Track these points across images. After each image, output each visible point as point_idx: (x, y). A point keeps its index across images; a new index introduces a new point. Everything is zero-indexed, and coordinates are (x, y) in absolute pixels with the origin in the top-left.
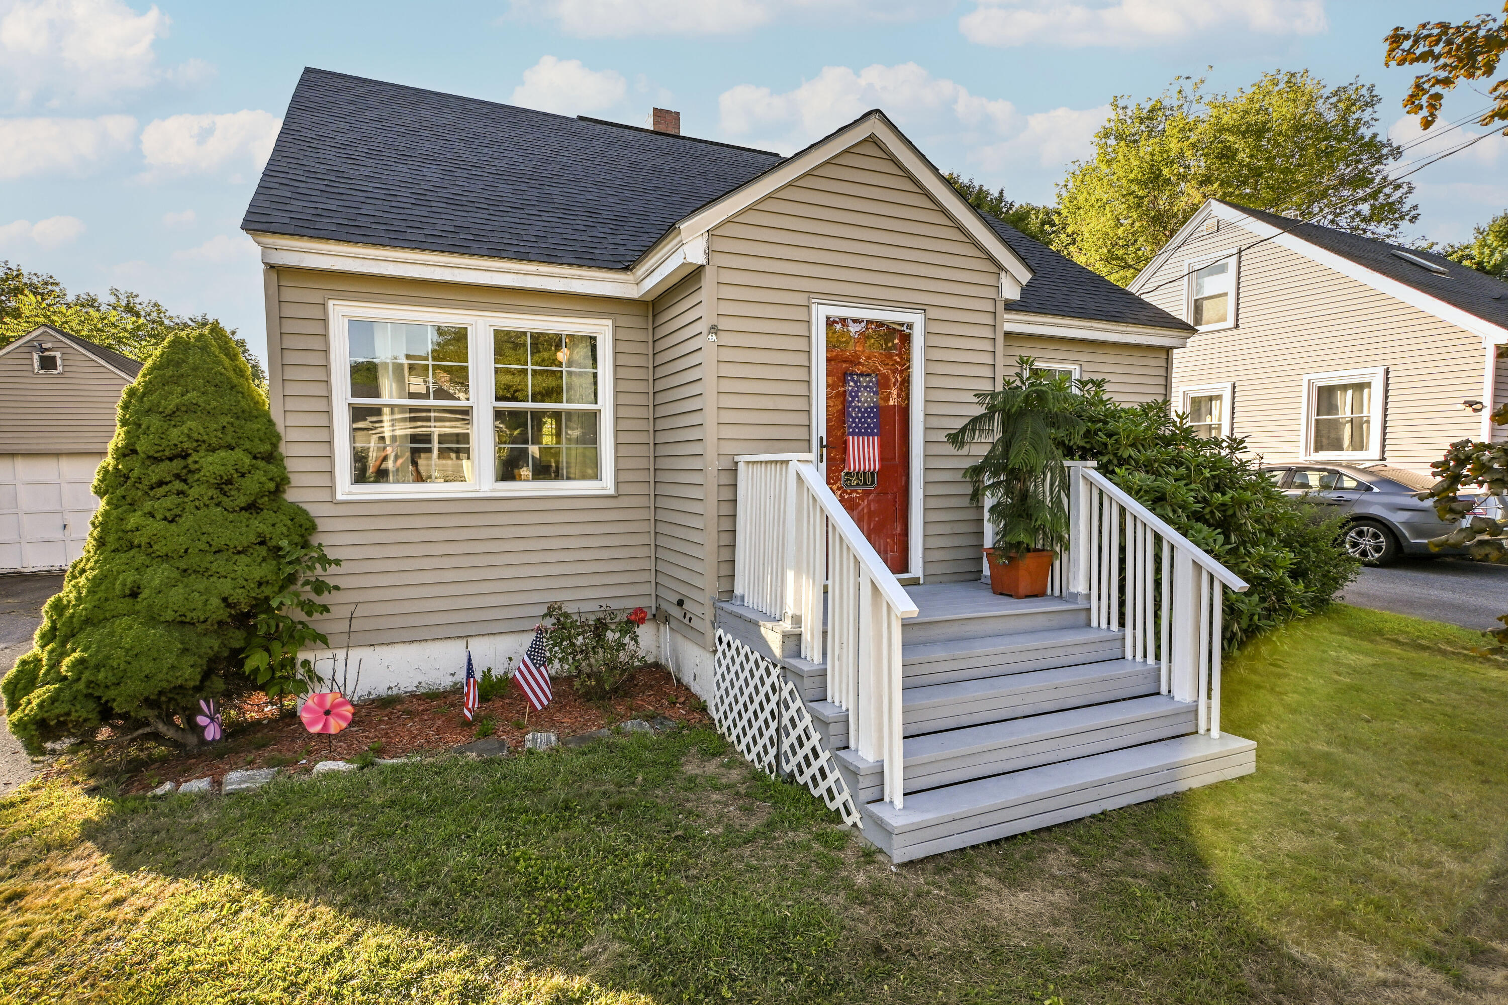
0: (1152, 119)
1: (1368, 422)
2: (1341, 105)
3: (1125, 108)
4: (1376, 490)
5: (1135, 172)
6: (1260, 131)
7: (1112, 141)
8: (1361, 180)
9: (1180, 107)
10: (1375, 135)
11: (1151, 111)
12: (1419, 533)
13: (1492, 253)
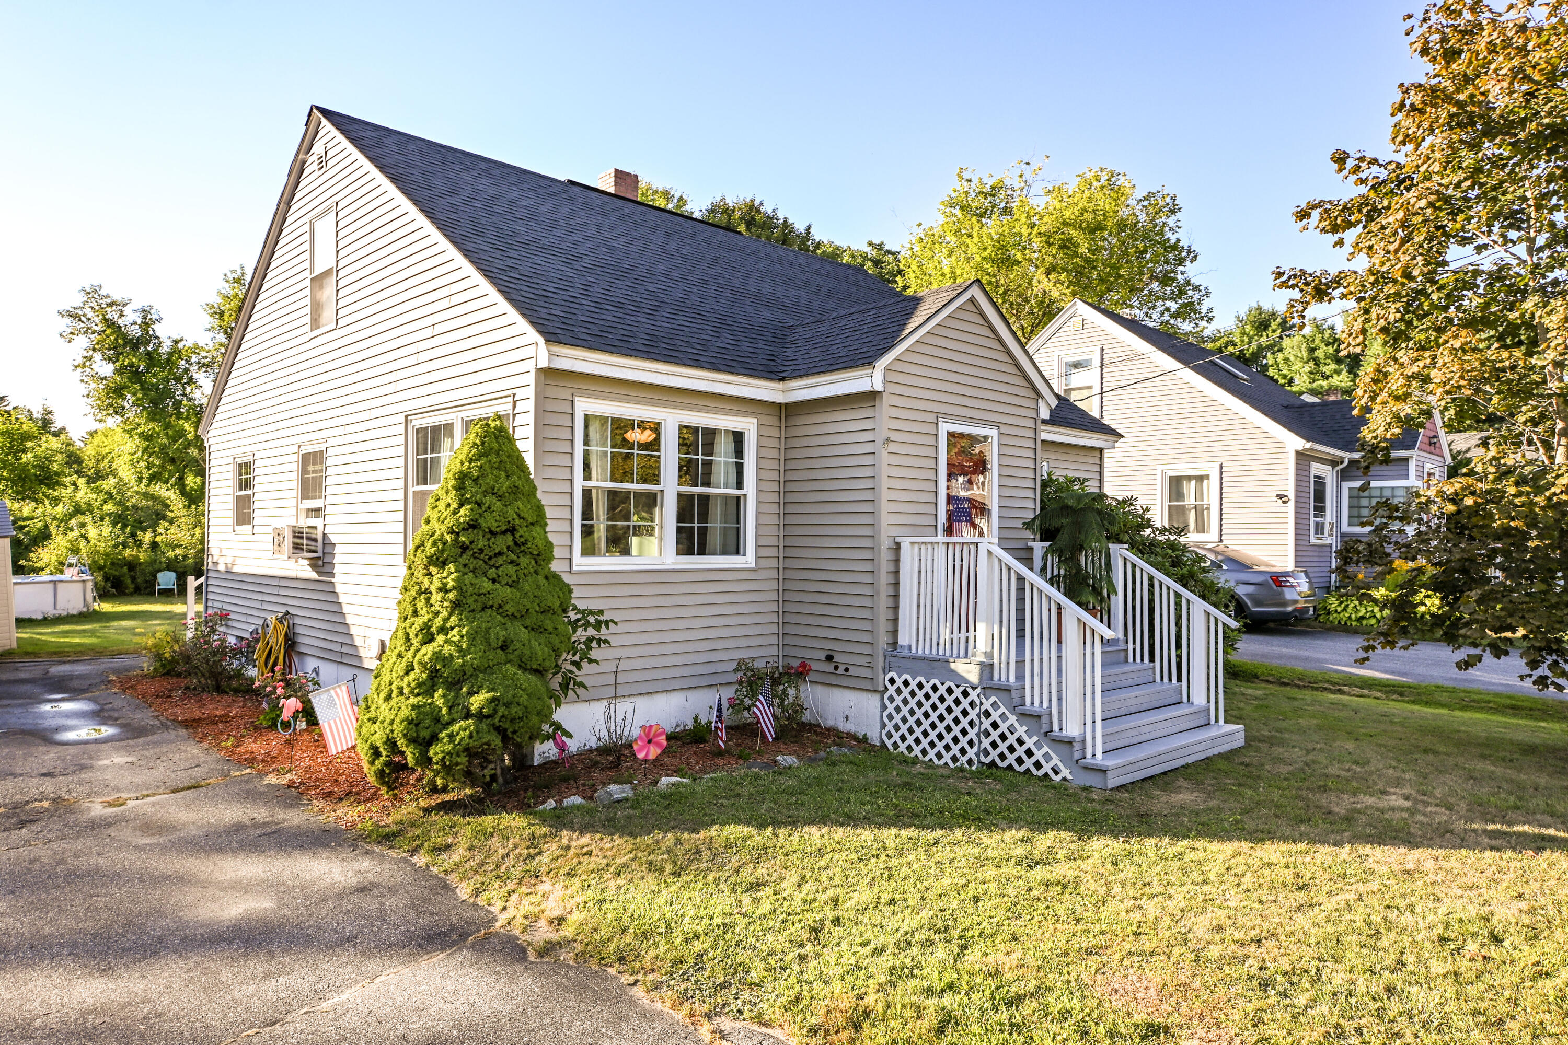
0: (994, 196)
1: (1208, 509)
2: (1151, 210)
3: (969, 181)
4: (1225, 567)
5: (989, 251)
6: (1095, 229)
7: (957, 211)
8: (1166, 280)
9: (1022, 189)
10: (1178, 240)
11: (993, 188)
12: (1258, 603)
13: (1250, 342)
